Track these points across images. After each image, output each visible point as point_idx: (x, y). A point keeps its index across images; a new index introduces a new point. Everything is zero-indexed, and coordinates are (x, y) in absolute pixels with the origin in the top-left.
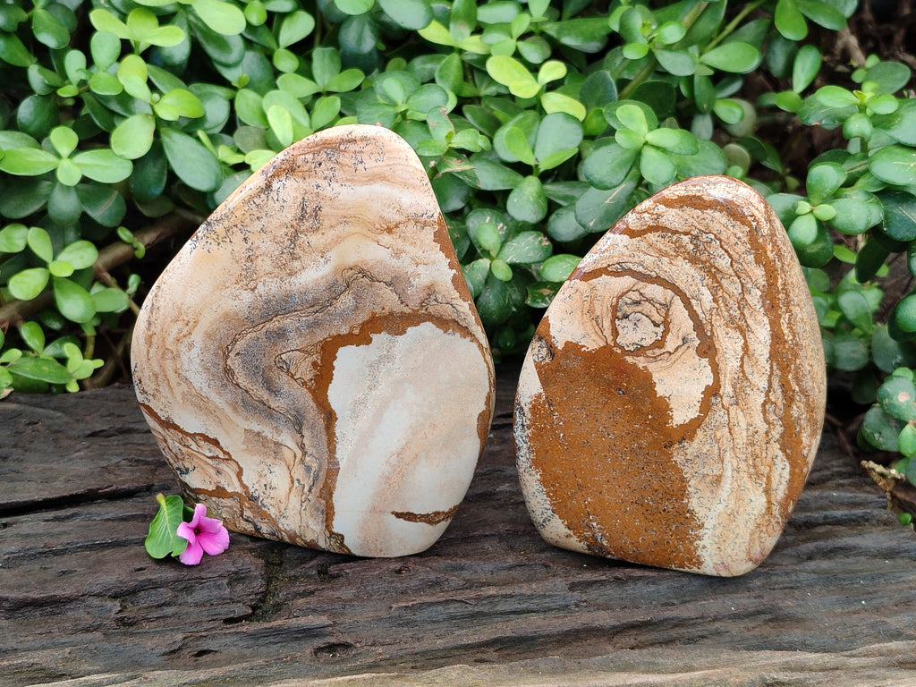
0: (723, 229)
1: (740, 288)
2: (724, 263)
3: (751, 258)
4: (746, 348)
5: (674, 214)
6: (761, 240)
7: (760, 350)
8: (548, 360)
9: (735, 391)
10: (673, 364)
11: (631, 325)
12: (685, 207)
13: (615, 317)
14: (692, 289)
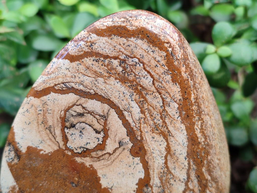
0: (145, 54)
1: (161, 102)
2: (147, 82)
3: (169, 77)
4: (168, 149)
5: (104, 42)
6: (176, 63)
7: (179, 150)
8: (16, 161)
9: (162, 182)
10: (112, 162)
11: (77, 133)
12: (113, 36)
13: (64, 127)
14: (124, 102)
